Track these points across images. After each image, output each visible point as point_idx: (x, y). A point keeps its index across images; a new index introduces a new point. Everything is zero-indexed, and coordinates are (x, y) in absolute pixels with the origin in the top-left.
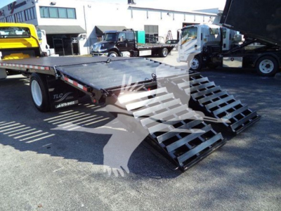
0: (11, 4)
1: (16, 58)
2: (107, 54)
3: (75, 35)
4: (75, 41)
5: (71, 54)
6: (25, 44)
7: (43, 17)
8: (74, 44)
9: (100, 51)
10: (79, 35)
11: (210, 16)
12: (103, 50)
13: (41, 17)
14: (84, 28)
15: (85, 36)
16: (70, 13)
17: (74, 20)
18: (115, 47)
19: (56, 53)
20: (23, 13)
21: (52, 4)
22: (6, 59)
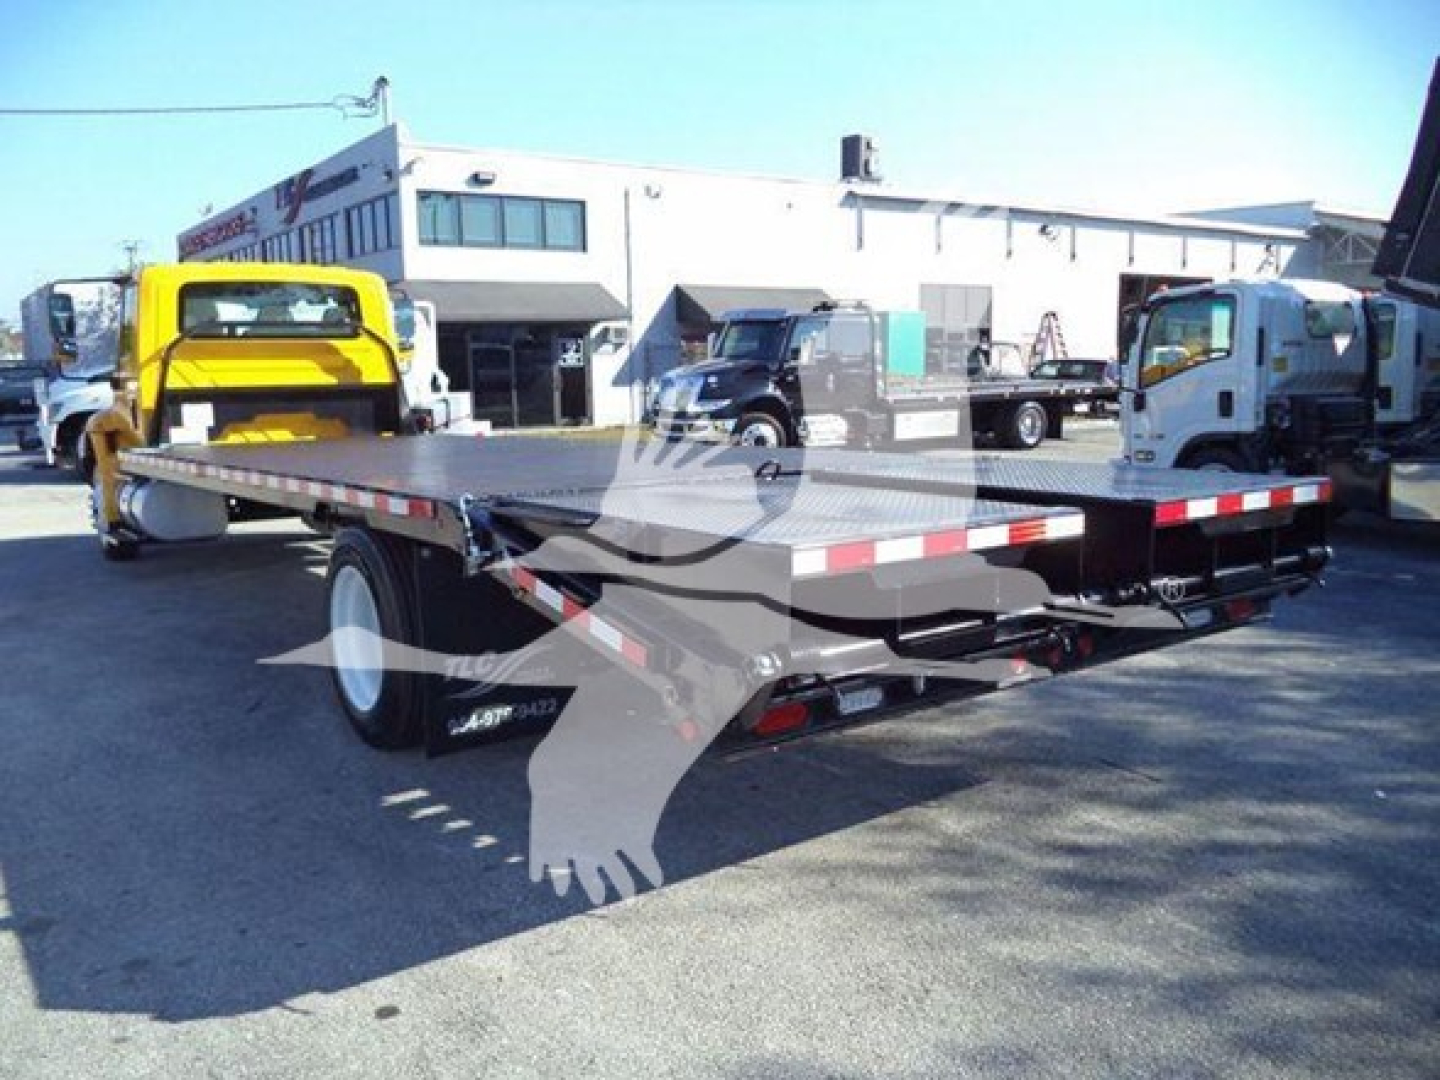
0: (290, 182)
1: (282, 435)
2: (730, 424)
3: (576, 330)
4: (571, 359)
5: (551, 422)
6: (328, 370)
7: (431, 240)
8: (563, 370)
9: (692, 408)
10: (595, 331)
11: (1270, 241)
12: (712, 406)
13: (422, 242)
14: (619, 293)
15: (620, 333)
16: (560, 223)
17: (576, 257)
18: (771, 390)
19: (478, 416)
20: (340, 222)
21: (476, 179)
22: (233, 439)
